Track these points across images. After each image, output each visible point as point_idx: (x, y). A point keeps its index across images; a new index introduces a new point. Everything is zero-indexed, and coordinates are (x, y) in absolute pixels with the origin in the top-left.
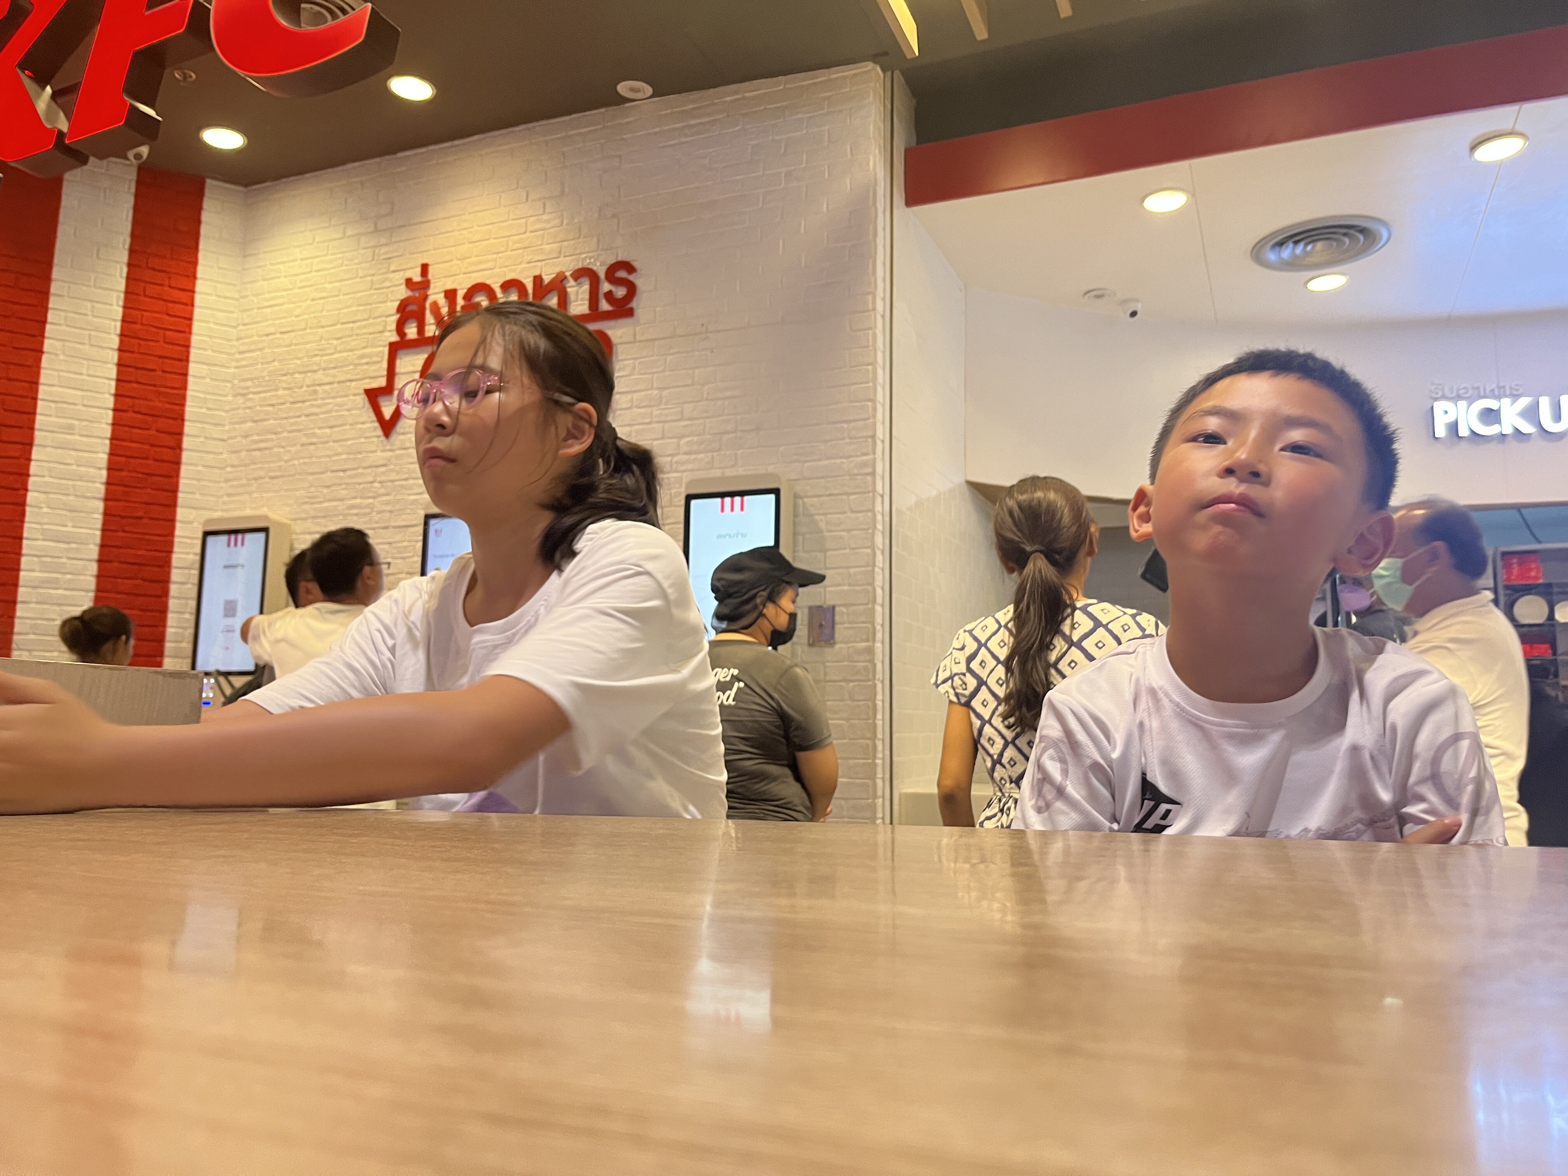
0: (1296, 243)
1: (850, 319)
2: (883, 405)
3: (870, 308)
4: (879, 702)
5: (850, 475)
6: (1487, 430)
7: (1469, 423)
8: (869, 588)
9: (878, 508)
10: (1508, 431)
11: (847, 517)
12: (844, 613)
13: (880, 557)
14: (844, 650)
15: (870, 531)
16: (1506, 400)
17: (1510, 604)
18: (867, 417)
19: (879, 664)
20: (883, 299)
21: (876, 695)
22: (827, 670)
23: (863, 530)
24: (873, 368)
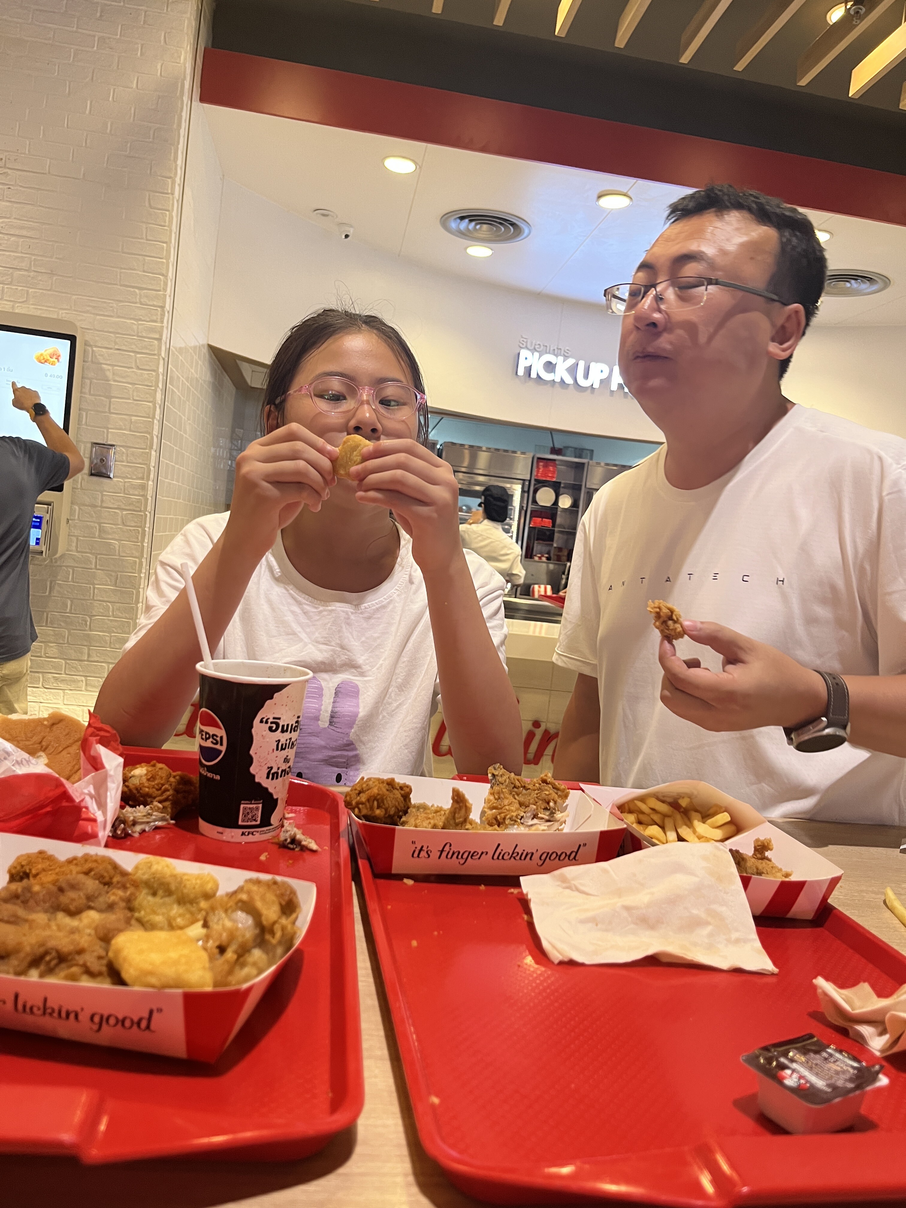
0: (471, 221)
1: (149, 196)
2: (171, 280)
3: (169, 191)
4: (147, 529)
5: (138, 336)
6: (547, 376)
7: (538, 369)
8: (148, 436)
9: (161, 370)
10: (558, 380)
11: (133, 372)
12: (123, 453)
13: (158, 411)
14: (121, 484)
15: (153, 388)
16: (561, 358)
17: (536, 491)
18: (159, 289)
19: (150, 498)
20: (179, 185)
21: (145, 523)
22: (104, 498)
23: (147, 386)
24: (167, 247)
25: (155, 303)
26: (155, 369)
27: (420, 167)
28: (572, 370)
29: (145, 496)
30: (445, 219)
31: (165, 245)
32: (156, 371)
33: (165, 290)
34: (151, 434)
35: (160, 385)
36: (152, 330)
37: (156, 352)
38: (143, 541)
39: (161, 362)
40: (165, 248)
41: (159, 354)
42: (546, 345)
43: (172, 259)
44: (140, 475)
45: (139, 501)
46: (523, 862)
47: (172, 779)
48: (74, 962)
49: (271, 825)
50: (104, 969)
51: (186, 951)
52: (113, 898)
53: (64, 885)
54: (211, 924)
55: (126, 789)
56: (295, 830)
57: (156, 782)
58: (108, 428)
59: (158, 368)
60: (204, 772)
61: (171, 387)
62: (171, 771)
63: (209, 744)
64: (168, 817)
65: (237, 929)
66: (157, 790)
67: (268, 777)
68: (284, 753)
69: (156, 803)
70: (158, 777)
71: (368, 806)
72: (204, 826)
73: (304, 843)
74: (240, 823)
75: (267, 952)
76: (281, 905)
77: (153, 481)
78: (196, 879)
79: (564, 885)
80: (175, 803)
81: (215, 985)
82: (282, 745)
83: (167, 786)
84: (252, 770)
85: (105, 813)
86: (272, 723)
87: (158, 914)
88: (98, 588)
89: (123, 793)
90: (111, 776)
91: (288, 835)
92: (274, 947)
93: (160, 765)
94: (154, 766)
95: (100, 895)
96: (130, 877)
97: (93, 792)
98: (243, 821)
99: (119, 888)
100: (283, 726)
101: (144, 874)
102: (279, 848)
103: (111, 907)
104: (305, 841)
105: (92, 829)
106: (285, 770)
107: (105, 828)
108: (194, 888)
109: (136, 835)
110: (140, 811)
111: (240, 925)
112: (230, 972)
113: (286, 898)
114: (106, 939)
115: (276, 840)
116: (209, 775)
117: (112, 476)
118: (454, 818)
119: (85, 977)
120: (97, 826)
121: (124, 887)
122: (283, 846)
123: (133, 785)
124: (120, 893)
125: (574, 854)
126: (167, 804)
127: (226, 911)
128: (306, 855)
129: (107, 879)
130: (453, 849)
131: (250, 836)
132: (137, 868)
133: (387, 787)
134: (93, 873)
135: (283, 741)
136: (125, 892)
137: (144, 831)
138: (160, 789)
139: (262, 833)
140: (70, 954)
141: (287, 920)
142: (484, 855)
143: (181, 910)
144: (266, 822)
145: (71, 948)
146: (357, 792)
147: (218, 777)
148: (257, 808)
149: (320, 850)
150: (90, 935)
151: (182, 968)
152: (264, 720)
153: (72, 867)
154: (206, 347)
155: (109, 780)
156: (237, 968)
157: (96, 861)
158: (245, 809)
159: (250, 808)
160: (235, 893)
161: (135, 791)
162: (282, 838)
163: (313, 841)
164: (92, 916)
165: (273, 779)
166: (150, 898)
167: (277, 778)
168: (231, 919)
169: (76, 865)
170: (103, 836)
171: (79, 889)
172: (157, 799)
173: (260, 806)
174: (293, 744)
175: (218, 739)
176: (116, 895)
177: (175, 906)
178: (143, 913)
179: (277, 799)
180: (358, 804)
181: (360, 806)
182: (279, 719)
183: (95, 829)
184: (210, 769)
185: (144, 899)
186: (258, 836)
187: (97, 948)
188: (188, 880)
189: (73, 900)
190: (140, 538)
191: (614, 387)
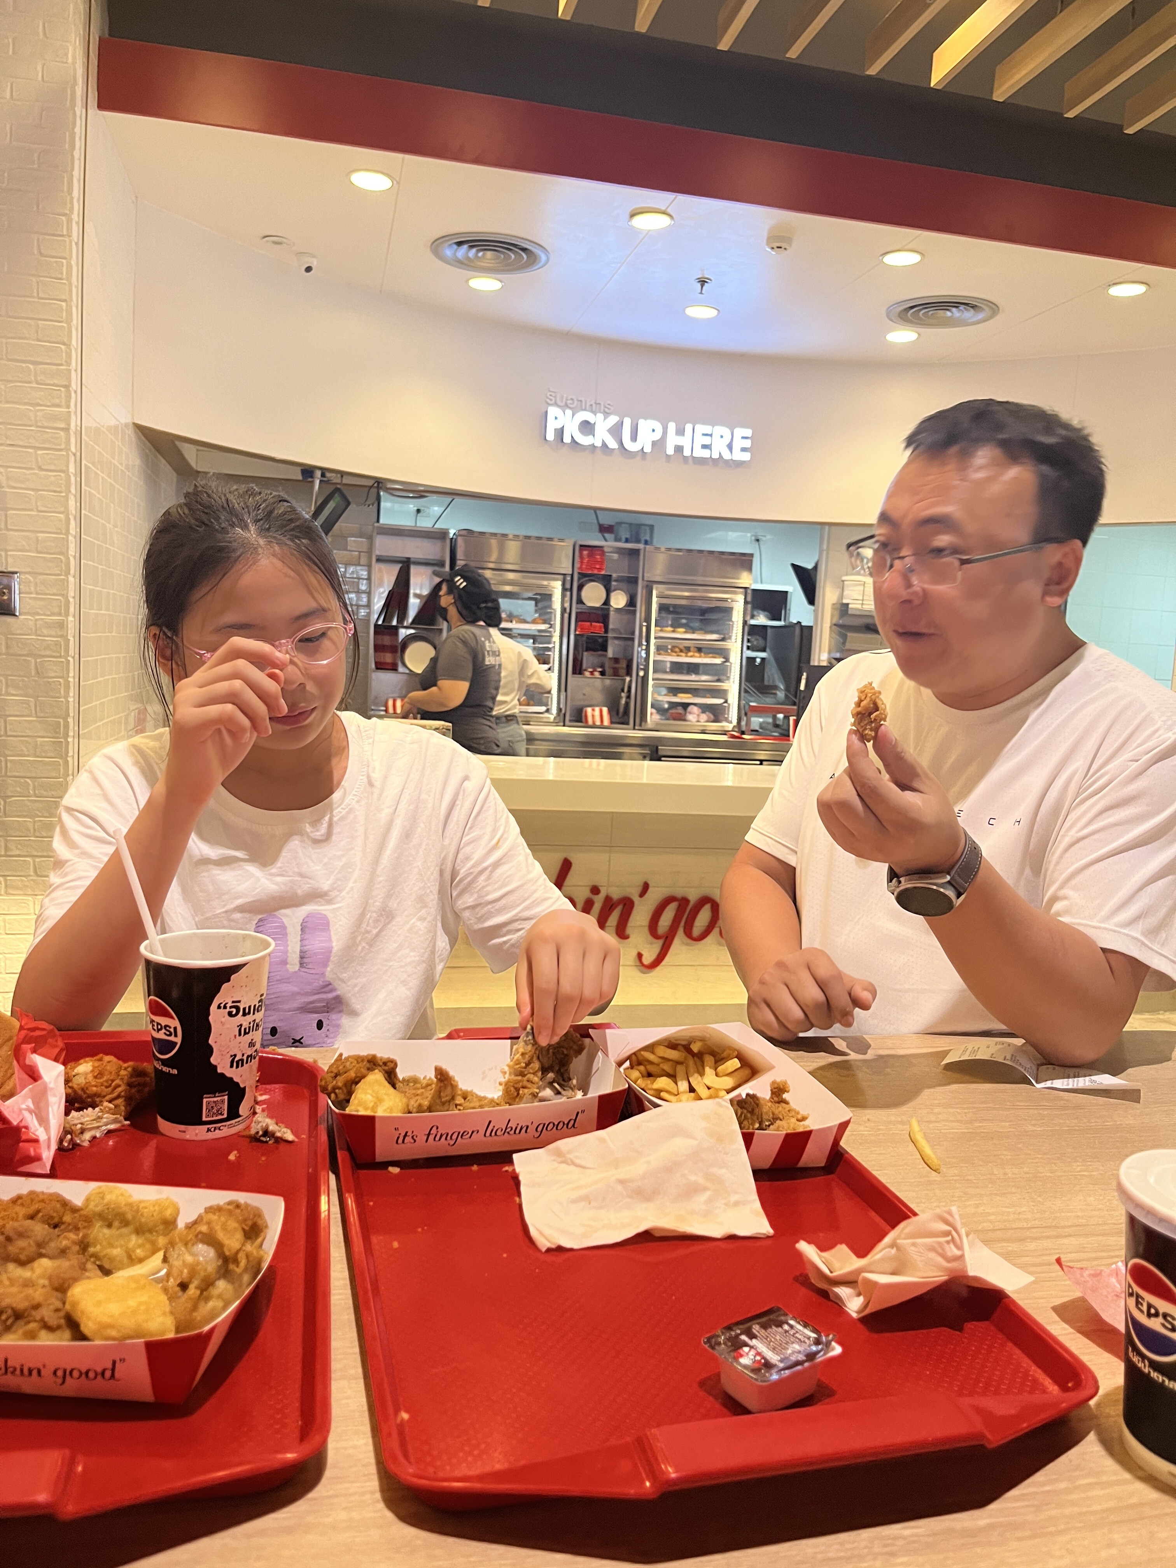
0: (472, 247)
1: (38, 240)
2: (76, 350)
3: (65, 233)
4: (71, 680)
5: (37, 427)
6: (584, 440)
7: (572, 431)
8: (62, 557)
9: (72, 469)
10: (599, 444)
11: (34, 474)
12: (30, 582)
13: (73, 523)
14: (30, 622)
15: (63, 494)
16: (600, 416)
17: (580, 587)
18: (60, 362)
19: (72, 639)
20: (77, 223)
21: (68, 673)
22: (9, 642)
23: (55, 491)
24: (67, 305)
25: (56, 382)
26: (64, 468)
27: (398, 183)
28: (616, 431)
29: (65, 638)
30: (436, 245)
31: (64, 304)
32: (66, 472)
33: (69, 364)
34: (66, 554)
35: (73, 490)
36: (55, 418)
37: (63, 446)
38: (67, 696)
39: (72, 459)
40: (64, 308)
41: (68, 449)
42: (580, 399)
43: (75, 322)
44: (56, 610)
45: (57, 644)
46: (517, 1137)
47: (123, 1072)
48: (31, 1318)
49: (240, 1116)
50: (63, 1321)
51: (144, 1298)
52: (65, 1243)
53: (12, 1234)
54: (170, 1260)
55: (70, 1091)
56: (268, 1121)
57: (105, 1078)
58: (6, 551)
59: (68, 467)
60: (159, 1066)
61: (88, 489)
62: (121, 1063)
63: (161, 1035)
64: (122, 1118)
65: (198, 1263)
66: (107, 1087)
67: (232, 1066)
68: (248, 1037)
69: (106, 1104)
70: (106, 1073)
71: (345, 1091)
72: (163, 1125)
73: (278, 1134)
74: (204, 1119)
75: (231, 1281)
76: (244, 1230)
77: (74, 616)
78: (154, 1206)
79: (560, 1159)
80: (128, 1099)
81: (178, 1331)
82: (245, 1029)
83: (117, 1082)
84: (213, 1060)
85: (47, 1130)
86: (231, 1007)
87: (116, 1247)
88: (11, 761)
89: (67, 1095)
90: (52, 1089)
91: (259, 1127)
92: (241, 1275)
93: (108, 1058)
94: (101, 1060)
95: (51, 1240)
96: (82, 1212)
97: (32, 1106)
98: (207, 1116)
99: (70, 1231)
100: (244, 1009)
101: (96, 1206)
102: (251, 1142)
103: (63, 1252)
104: (279, 1131)
105: (35, 1150)
106: (251, 1055)
107: (49, 1147)
108: (153, 1216)
109: (86, 1144)
110: (89, 1114)
111: (201, 1259)
112: (195, 1308)
113: (250, 1223)
114: (61, 1288)
115: (244, 1133)
116: (165, 1069)
117: (17, 614)
118: (440, 1097)
119: (43, 1333)
120: (40, 1148)
121: (77, 1229)
122: (255, 1139)
123: (78, 1085)
124: (72, 1236)
125: (572, 1122)
126: (120, 1101)
127: (186, 1244)
128: (282, 1145)
129: (56, 1220)
130: (440, 1131)
131: (217, 1131)
132: (88, 1200)
133: (368, 1065)
134: (41, 1214)
135: (245, 1025)
136: (78, 1235)
137: (94, 1137)
138: (110, 1085)
139: (230, 1127)
140: (26, 1310)
141: (253, 1243)
142: (475, 1133)
143: (140, 1241)
144: (233, 1113)
145: (27, 1304)
146: (333, 1075)
147: (175, 1072)
148: (223, 1101)
149: (296, 1140)
150: (44, 1286)
151: (141, 1318)
152: (222, 1005)
153: (18, 1208)
154: (131, 426)
155: (49, 1093)
156: (202, 1303)
157: (43, 1201)
158: (208, 1103)
159: (214, 1102)
160: (195, 1223)
161: (80, 1092)
162: (253, 1131)
163: (289, 1131)
164: (44, 1264)
165: (237, 1067)
166: (106, 1231)
167: (242, 1065)
168: (192, 1254)
169: (22, 1205)
170: (48, 1158)
171: (28, 1237)
172: (108, 1098)
173: (226, 1097)
174: (257, 1025)
175: (172, 1030)
176: (68, 1239)
177: (134, 1238)
178: (98, 1247)
179: (245, 1088)
180: (334, 1088)
181: (337, 1091)
182: (239, 1002)
183: (38, 1150)
184: (164, 1062)
185: (99, 1232)
186: (226, 1130)
187: (53, 1300)
188: (146, 1208)
189: (23, 1249)
190: (62, 692)
191: (670, 451)
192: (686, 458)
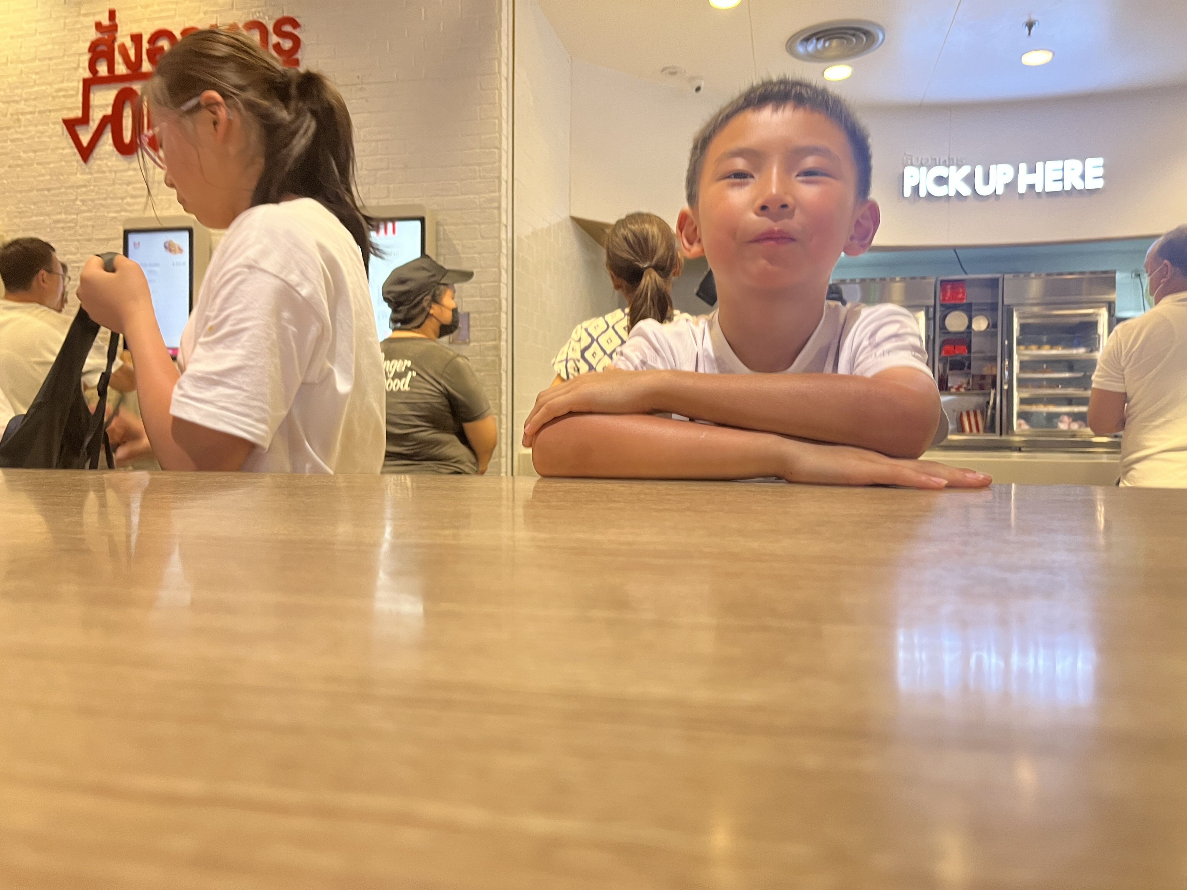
0: (818, 39)
1: (480, 80)
2: (507, 152)
3: (497, 71)
4: (503, 387)
5: (481, 208)
6: (939, 191)
7: (928, 186)
8: (496, 299)
10: (952, 193)
11: (479, 242)
12: (479, 319)
13: (505, 275)
14: (477, 347)
16: (953, 169)
17: (943, 317)
18: (494, 161)
19: (504, 358)
20: (507, 64)
23: (492, 253)
25: (492, 175)
26: (496, 236)
28: (970, 179)
29: (497, 357)
30: (790, 46)
32: (499, 238)
33: (500, 161)
34: (498, 296)
35: (504, 251)
39: (503, 229)
40: (497, 123)
41: (500, 221)
42: (934, 157)
43: (504, 131)
44: (493, 337)
45: (494, 362)
154: (570, 220)
191: (1022, 189)
192: (1039, 194)
